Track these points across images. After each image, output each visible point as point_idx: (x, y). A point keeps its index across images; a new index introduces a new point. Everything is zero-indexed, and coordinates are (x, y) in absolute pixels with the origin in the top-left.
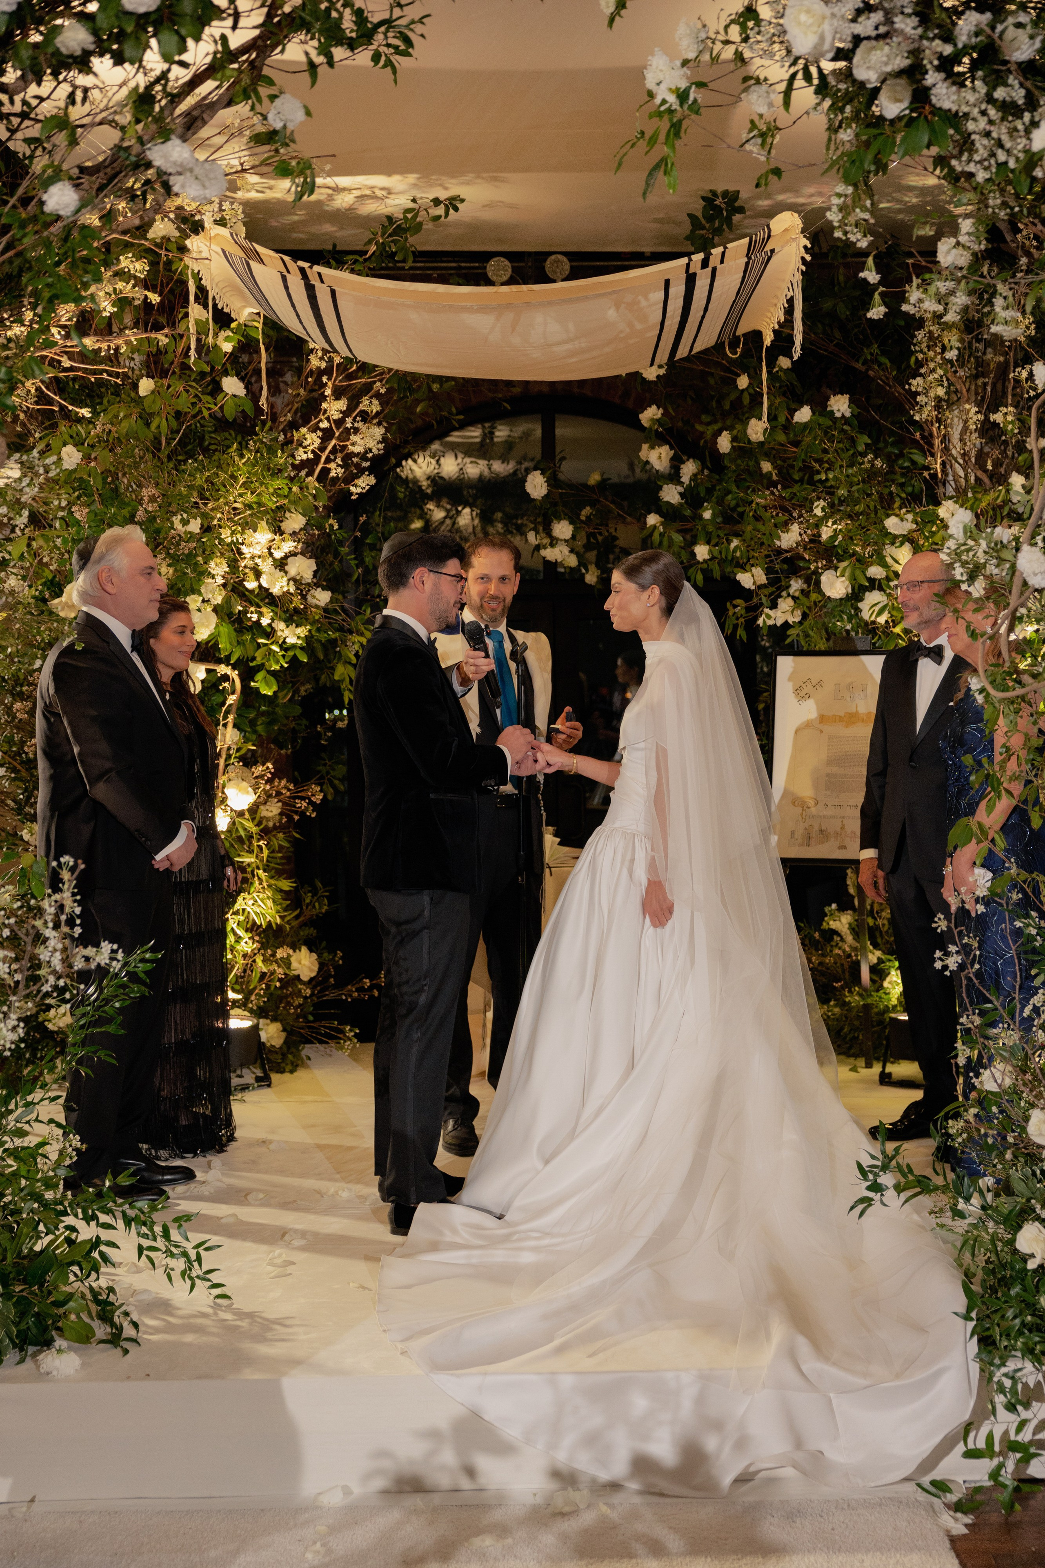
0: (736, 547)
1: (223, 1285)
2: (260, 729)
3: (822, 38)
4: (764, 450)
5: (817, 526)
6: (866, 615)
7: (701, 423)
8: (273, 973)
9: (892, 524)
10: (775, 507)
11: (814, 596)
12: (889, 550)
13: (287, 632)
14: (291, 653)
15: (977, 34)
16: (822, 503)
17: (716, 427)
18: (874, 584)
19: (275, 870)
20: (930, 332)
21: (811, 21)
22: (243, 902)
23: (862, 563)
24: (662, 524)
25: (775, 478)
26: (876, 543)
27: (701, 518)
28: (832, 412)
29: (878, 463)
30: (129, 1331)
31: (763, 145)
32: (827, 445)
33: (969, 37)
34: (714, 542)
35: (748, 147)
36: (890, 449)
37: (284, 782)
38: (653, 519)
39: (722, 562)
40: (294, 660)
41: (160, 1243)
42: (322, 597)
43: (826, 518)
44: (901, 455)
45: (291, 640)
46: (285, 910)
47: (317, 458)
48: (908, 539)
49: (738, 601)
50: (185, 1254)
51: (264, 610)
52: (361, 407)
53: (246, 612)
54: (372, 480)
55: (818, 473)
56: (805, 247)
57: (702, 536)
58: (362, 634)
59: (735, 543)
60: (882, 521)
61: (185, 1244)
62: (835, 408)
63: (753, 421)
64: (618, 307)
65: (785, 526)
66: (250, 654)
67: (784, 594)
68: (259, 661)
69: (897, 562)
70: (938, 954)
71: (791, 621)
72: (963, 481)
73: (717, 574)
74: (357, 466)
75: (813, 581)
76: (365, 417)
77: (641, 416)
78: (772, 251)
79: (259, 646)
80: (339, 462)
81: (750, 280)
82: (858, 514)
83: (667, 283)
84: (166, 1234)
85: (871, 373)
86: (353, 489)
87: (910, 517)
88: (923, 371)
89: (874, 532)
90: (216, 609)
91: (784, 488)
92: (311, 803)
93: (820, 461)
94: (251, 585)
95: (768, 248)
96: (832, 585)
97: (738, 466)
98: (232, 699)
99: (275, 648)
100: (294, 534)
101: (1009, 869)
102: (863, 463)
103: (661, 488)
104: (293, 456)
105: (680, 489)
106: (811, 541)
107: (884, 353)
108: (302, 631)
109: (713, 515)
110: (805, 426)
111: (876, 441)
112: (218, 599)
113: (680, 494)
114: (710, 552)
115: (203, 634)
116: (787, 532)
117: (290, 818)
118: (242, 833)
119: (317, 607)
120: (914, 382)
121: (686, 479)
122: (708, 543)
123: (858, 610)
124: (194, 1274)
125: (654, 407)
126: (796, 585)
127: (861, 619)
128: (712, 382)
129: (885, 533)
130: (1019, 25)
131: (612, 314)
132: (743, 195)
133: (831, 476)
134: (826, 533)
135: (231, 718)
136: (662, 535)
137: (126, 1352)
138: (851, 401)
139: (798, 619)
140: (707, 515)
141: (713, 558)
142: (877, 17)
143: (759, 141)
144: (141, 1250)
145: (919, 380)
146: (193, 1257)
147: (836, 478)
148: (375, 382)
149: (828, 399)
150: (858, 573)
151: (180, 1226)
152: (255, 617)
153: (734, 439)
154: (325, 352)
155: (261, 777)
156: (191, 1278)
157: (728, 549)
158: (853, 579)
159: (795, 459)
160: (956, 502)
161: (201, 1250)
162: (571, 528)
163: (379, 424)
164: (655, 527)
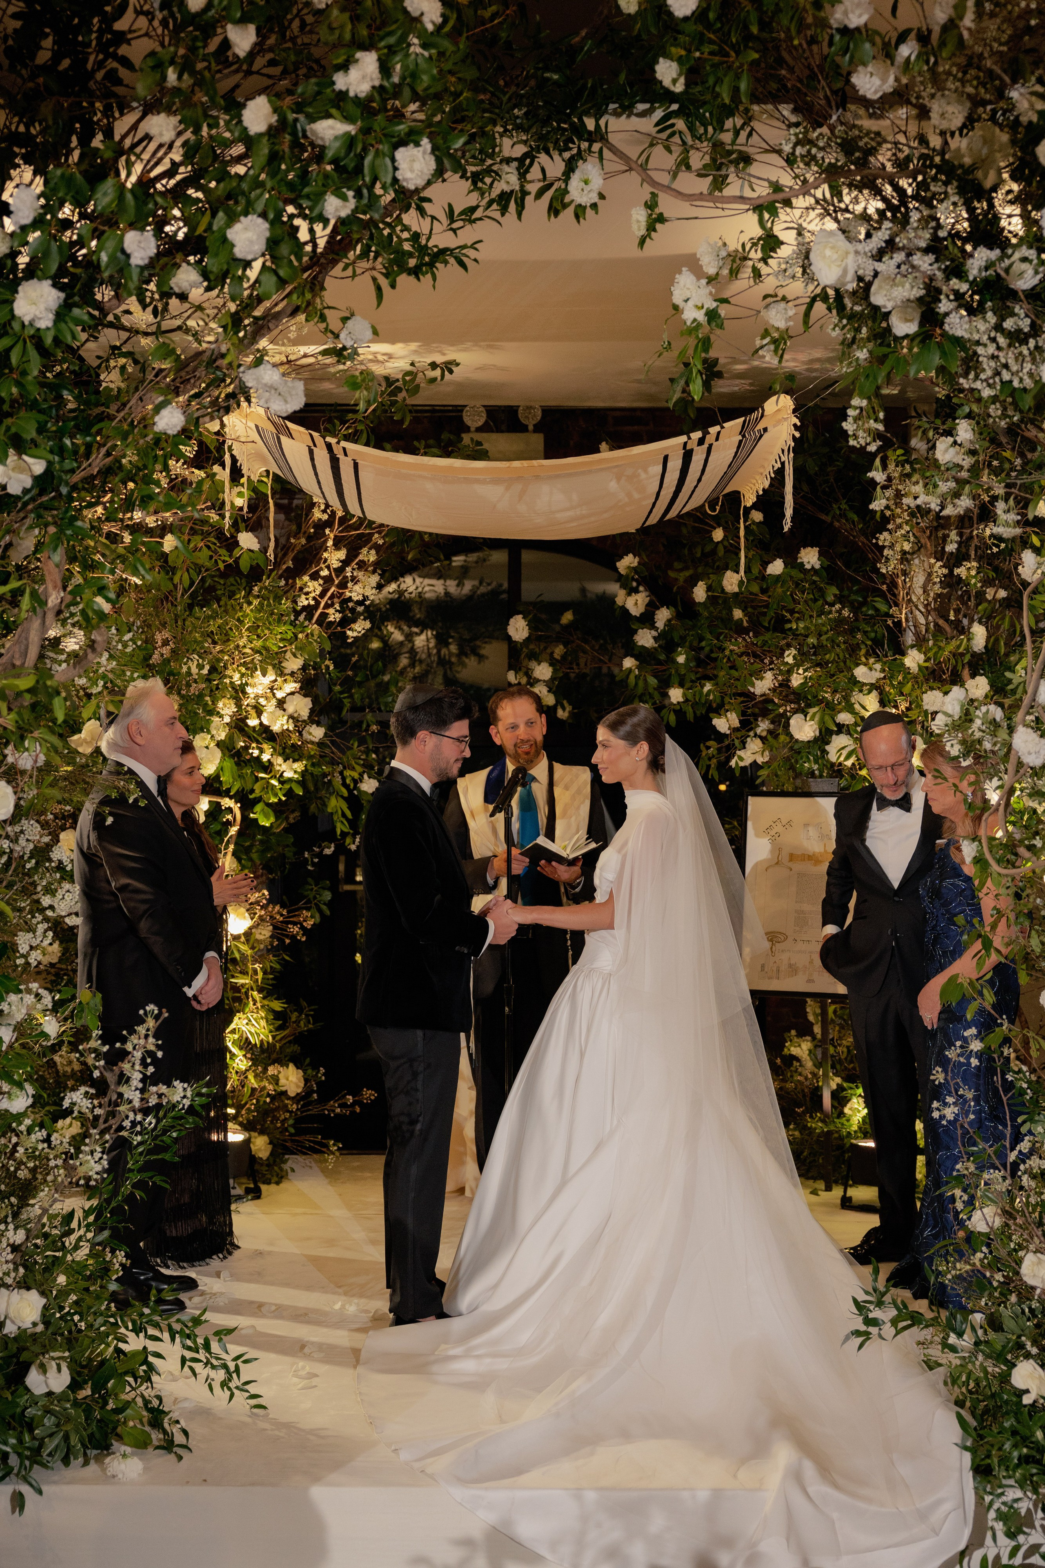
0: (709, 691)
1: (259, 1396)
2: (255, 856)
3: (845, 271)
4: (738, 599)
5: (789, 672)
6: (833, 757)
7: (672, 568)
8: (264, 1088)
9: (861, 673)
10: (748, 655)
11: (782, 738)
12: (857, 697)
13: (284, 767)
14: (287, 786)
15: (987, 269)
16: (793, 651)
17: (687, 573)
18: (841, 729)
19: (269, 991)
20: (898, 490)
21: (835, 256)
22: (239, 1022)
23: (831, 708)
24: (638, 667)
25: (745, 624)
26: (843, 690)
27: (674, 661)
28: (802, 564)
29: (846, 613)
30: (179, 1438)
31: (776, 351)
32: (798, 596)
33: (980, 270)
34: (688, 685)
35: (761, 352)
36: (853, 597)
37: (277, 908)
38: (629, 663)
39: (695, 705)
40: (289, 793)
41: (202, 1355)
42: (317, 733)
43: (798, 665)
44: (864, 603)
45: (288, 774)
46: (278, 1029)
47: (318, 603)
48: (874, 687)
49: (711, 743)
50: (225, 1366)
51: (265, 746)
52: (361, 557)
53: (247, 748)
54: (368, 625)
55: (790, 621)
56: (795, 425)
57: (675, 679)
58: (353, 769)
59: (708, 687)
60: (850, 670)
61: (224, 1356)
62: (805, 560)
63: (729, 573)
64: (618, 479)
65: (758, 674)
66: (248, 787)
67: (752, 734)
68: (257, 794)
69: (864, 708)
70: (935, 1104)
71: (760, 760)
72: (923, 629)
73: (690, 716)
74: (353, 610)
75: (782, 723)
76: (362, 565)
77: (618, 564)
78: (765, 430)
79: (257, 779)
80: (337, 606)
81: (742, 454)
82: (827, 663)
83: (666, 459)
84: (207, 1346)
85: (837, 524)
86: (349, 633)
87: (878, 666)
88: (890, 526)
89: (842, 679)
90: (219, 744)
91: (755, 636)
92: (302, 928)
93: (792, 612)
94: (253, 722)
95: (760, 426)
96: (800, 729)
97: (711, 613)
98: (233, 830)
99: (274, 782)
100: (292, 674)
101: (1001, 1025)
102: (830, 612)
103: (635, 632)
104: (295, 602)
105: (655, 633)
106: (781, 685)
107: (852, 508)
108: (299, 766)
109: (687, 659)
110: (778, 578)
111: (841, 589)
112: (222, 735)
113: (655, 638)
114: (684, 695)
115: (209, 769)
116: (762, 679)
117: (281, 941)
118: (237, 956)
119: (312, 743)
120: (882, 537)
121: (660, 624)
122: (681, 685)
123: (825, 752)
124: (232, 1385)
125: (631, 556)
126: (763, 726)
127: (828, 761)
128: (684, 531)
129: (854, 681)
130: (1025, 260)
131: (613, 485)
132: (722, 361)
133: (801, 625)
134: (796, 681)
135: (232, 847)
136: (637, 678)
137: (180, 1458)
138: (821, 554)
139: (767, 759)
140: (681, 659)
141: (687, 700)
142: (899, 257)
143: (772, 347)
144: (183, 1360)
145: (886, 534)
146: (232, 1369)
147: (806, 628)
148: (372, 534)
149: (798, 552)
150: (827, 718)
151: (220, 1340)
152: (256, 753)
153: (709, 589)
154: (327, 506)
155: (257, 903)
156: (229, 1389)
157: (701, 693)
158: (822, 722)
159: (767, 606)
160: (920, 651)
161: (239, 1362)
162: (551, 669)
163: (374, 572)
164: (630, 670)
